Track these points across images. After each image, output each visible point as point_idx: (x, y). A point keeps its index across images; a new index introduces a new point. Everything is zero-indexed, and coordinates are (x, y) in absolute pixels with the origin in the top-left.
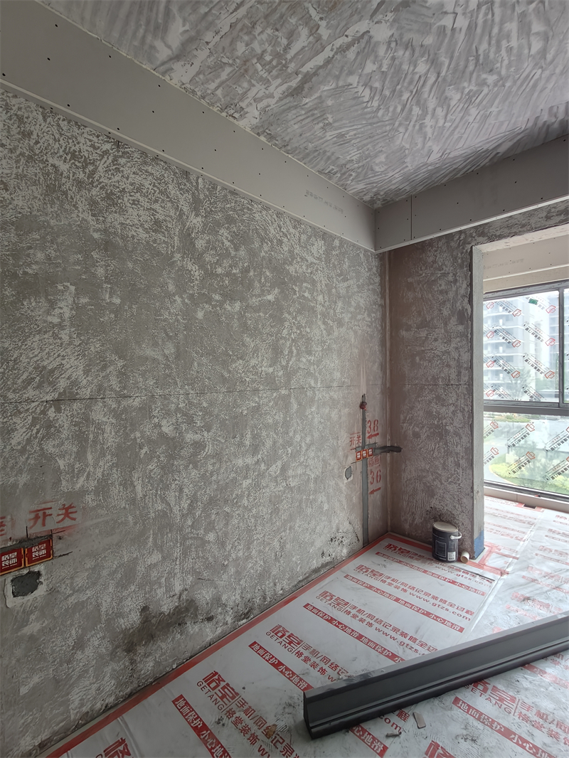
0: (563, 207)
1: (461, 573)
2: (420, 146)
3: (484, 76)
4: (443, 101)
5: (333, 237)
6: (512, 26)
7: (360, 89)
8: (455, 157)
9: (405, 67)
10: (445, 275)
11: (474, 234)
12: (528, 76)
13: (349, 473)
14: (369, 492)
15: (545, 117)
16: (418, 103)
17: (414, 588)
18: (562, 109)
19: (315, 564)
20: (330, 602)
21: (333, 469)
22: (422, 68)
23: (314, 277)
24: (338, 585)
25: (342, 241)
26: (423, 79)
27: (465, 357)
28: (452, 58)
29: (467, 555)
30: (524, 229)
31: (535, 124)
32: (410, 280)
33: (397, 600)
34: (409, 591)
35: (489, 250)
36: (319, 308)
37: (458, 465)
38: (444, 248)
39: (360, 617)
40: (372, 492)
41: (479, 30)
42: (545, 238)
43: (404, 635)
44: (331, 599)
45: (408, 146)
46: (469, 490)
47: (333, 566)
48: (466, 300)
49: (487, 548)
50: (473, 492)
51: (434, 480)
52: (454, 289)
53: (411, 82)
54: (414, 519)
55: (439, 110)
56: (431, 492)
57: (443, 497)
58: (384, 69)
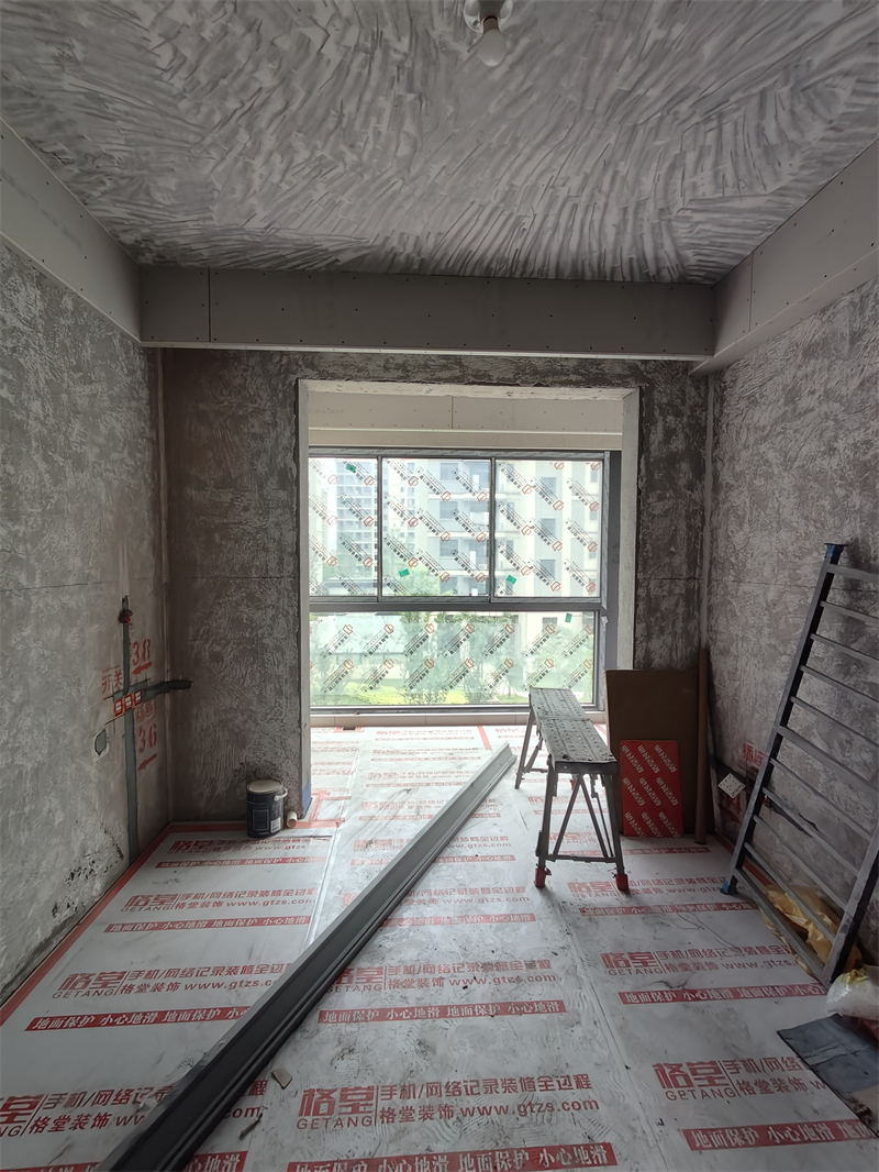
0: (400, 361)
1: (291, 844)
2: (238, 195)
3: (343, 148)
4: (286, 150)
5: (60, 290)
6: (385, 104)
7: (156, 40)
8: (285, 240)
9: (241, 57)
10: (259, 411)
11: (301, 363)
12: (388, 180)
13: (101, 742)
14: (138, 766)
15: (394, 242)
16: (249, 127)
17: (231, 894)
18: (411, 242)
19: (39, 936)
20: (85, 991)
21: (71, 743)
22: (266, 77)
23: (21, 360)
24: (95, 953)
25: (77, 301)
26: (263, 96)
27: (289, 537)
28: (309, 93)
29: (294, 816)
30: (361, 374)
31: (383, 245)
32: (202, 406)
33: (210, 924)
34: (226, 901)
35: (317, 390)
36: (34, 427)
37: (280, 692)
38: (258, 370)
39: (152, 985)
40: (143, 766)
41: (350, 80)
42: (380, 392)
43: (232, 971)
44: (87, 983)
45: (219, 187)
46: (296, 724)
47: (77, 924)
48: (290, 455)
49: (314, 797)
50: (300, 727)
51: (246, 722)
52: (273, 435)
53: (245, 87)
54: (214, 788)
55: (277, 158)
56: (240, 740)
57: (259, 744)
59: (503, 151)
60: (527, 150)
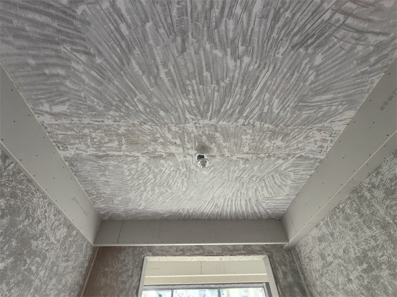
2: (137, 201)
3: (168, 189)
4: (153, 190)
5: (74, 228)
6: (180, 180)
7: (126, 170)
8: (150, 210)
9: (145, 173)
10: (128, 270)
12: (180, 196)
15: (181, 211)
16: (144, 186)
18: (186, 210)
22: (151, 176)
26: (149, 180)
28: (161, 179)
31: (178, 212)
35: (151, 260)
38: (131, 253)
41: (171, 176)
45: (133, 199)
53: (145, 178)
55: (150, 192)
58: (138, 169)
59: (210, 189)
60: (217, 188)
